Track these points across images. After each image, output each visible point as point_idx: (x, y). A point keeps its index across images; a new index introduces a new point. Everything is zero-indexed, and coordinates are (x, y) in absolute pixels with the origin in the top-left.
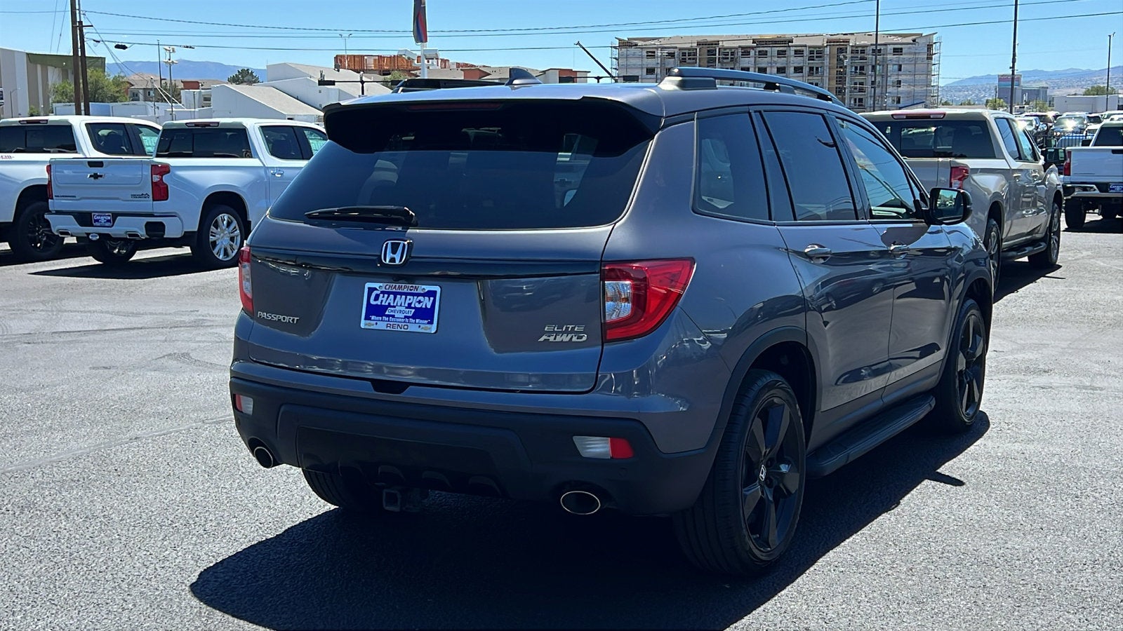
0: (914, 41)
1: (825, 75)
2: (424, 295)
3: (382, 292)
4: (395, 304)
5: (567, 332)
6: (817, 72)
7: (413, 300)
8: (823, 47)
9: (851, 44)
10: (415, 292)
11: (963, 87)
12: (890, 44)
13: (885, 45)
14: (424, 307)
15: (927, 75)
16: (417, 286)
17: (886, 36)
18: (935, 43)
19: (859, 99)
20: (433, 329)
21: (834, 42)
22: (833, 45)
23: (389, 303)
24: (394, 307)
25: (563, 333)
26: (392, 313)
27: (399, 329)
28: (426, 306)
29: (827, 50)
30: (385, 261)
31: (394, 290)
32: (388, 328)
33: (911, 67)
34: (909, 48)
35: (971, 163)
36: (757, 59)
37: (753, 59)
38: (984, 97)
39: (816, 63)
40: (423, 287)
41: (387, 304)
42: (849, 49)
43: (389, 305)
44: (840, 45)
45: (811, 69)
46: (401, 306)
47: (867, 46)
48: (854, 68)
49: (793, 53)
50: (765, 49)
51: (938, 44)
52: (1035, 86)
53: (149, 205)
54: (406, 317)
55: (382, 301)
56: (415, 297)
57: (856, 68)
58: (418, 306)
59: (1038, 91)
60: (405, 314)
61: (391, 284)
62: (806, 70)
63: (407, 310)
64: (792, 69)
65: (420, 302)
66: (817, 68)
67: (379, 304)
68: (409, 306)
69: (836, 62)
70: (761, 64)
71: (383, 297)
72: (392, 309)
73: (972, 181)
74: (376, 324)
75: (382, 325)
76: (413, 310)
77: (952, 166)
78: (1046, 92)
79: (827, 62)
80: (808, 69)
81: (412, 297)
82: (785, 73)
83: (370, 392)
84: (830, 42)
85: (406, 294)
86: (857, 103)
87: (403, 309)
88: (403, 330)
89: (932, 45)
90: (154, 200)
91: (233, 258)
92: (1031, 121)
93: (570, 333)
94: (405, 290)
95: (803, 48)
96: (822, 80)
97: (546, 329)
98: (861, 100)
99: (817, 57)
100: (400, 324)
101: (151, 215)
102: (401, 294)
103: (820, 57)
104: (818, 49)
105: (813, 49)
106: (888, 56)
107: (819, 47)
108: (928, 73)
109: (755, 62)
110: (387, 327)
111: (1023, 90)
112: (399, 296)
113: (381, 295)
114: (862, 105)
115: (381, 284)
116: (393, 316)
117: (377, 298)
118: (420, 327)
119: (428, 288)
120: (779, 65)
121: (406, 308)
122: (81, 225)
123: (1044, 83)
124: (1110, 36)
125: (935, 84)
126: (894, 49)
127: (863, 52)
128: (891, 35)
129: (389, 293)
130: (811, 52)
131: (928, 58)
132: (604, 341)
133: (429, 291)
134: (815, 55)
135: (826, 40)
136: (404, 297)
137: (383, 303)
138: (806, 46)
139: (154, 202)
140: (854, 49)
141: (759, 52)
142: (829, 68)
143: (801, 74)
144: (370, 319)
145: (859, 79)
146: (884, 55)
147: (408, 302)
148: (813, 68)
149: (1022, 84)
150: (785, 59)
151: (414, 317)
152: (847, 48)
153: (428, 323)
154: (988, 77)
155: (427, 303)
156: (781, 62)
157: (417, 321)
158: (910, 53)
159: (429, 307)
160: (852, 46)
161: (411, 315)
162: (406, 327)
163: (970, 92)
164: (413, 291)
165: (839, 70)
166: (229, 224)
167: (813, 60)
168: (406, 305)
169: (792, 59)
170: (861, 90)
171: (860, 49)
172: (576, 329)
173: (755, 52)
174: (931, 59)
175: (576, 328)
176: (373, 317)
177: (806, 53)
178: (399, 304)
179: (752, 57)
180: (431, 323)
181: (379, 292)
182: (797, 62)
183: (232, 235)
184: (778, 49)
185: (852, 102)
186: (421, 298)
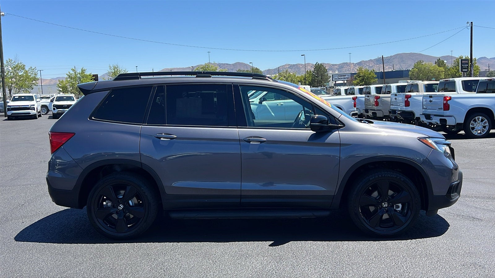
53: (442, 112)
90: (444, 110)
91: (483, 135)
101: (443, 116)
122: (426, 119)
139: (444, 111)
166: (482, 121)
183: (485, 125)
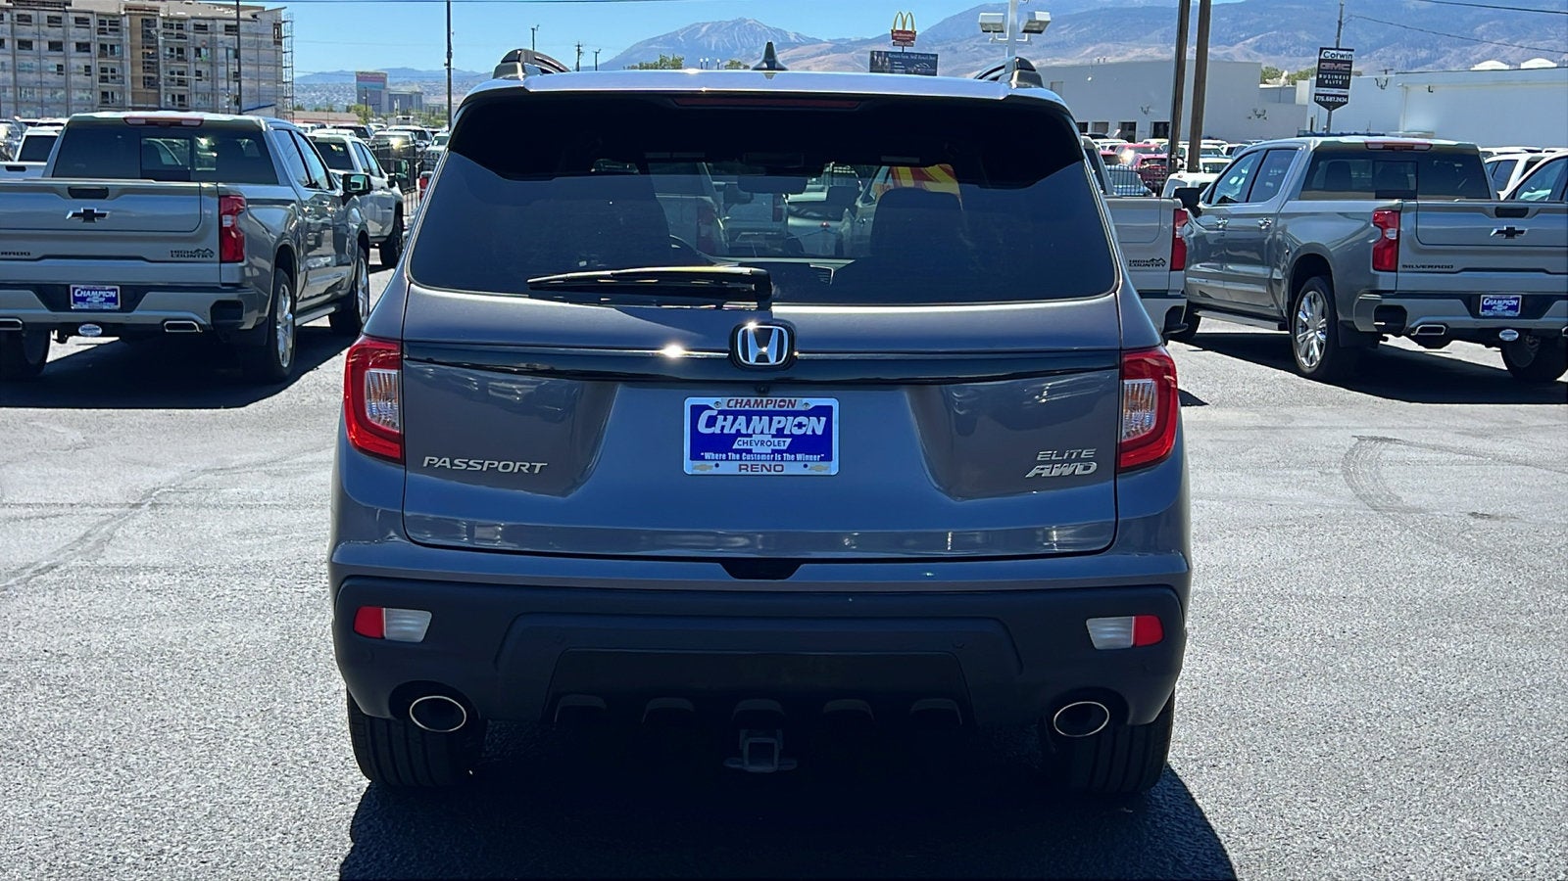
0: (254, 16)
1: (125, 57)
2: (807, 414)
3: (721, 412)
4: (750, 431)
5: (1069, 461)
6: (113, 53)
7: (789, 424)
8: (119, 15)
9: (161, 15)
10: (790, 408)
11: (308, 86)
12: (220, 19)
13: (213, 19)
14: (809, 433)
15: (276, 66)
16: (793, 399)
17: (212, 6)
18: (285, 22)
19: (179, 96)
20: (833, 468)
21: (136, 10)
22: (135, 14)
23: (738, 431)
24: (750, 436)
25: (1062, 462)
26: (745, 447)
27: (765, 472)
28: (813, 431)
29: (126, 21)
30: (747, 359)
31: (747, 407)
32: (743, 472)
33: (253, 54)
34: (248, 27)
35: (248, 190)
36: (16, 27)
37: (8, 27)
38: (338, 101)
39: (110, 38)
40: (805, 400)
41: (733, 431)
42: (159, 22)
43: (738, 433)
44: (145, 14)
45: (103, 47)
46: (762, 433)
47: (186, 19)
48: (168, 49)
49: (72, 22)
50: (28, 12)
51: (288, 24)
52: (405, 90)
54: (774, 452)
55: (723, 427)
56: (790, 418)
57: (172, 50)
58: (796, 431)
59: (411, 96)
60: (772, 447)
61: (740, 399)
62: (95, 48)
63: (776, 440)
64: (73, 46)
65: (800, 425)
66: (112, 47)
67: (718, 431)
68: (780, 433)
69: (141, 39)
70: (23, 35)
71: (725, 420)
72: (745, 439)
73: (249, 217)
74: (717, 465)
75: (729, 467)
76: (789, 440)
77: (220, 194)
78: (420, 97)
79: (126, 38)
80: (97, 47)
81: (783, 418)
82: (62, 50)
83: (724, 580)
84: (130, 9)
85: (771, 414)
86: (177, 102)
87: (767, 438)
88: (773, 473)
89: (280, 25)
92: (407, 137)
93: (1075, 461)
94: (770, 407)
95: (89, 16)
96: (122, 66)
97: (1039, 459)
98: (181, 98)
99: (110, 30)
100: (767, 464)
102: (761, 414)
103: (117, 30)
104: (111, 19)
105: (104, 18)
106: (218, 36)
107: (113, 16)
108: (278, 64)
109: (12, 31)
110: (740, 470)
111: (390, 95)
112: (755, 418)
113: (721, 418)
114: (183, 105)
115: (719, 399)
116: (749, 452)
117: (711, 422)
118: (806, 466)
119: (815, 402)
120: (53, 39)
121: (773, 436)
123: (416, 86)
124: (533, 29)
125: (288, 80)
126: (226, 26)
127: (180, 27)
128: (220, 6)
129: (736, 414)
130: (102, 23)
131: (276, 43)
132: (1118, 471)
133: (817, 408)
134: (107, 27)
135: (123, 6)
136: (766, 419)
137: (726, 431)
138: (92, 12)
140: (167, 21)
141: (18, 16)
142: (131, 48)
143: (87, 54)
144: (703, 458)
145: (178, 66)
146: (212, 33)
147: (775, 426)
148: (106, 46)
149: (388, 86)
150: (60, 29)
151: (791, 450)
152: (155, 20)
153: (822, 459)
154: (342, 74)
155: (816, 426)
156: (55, 34)
157: (799, 456)
158: (251, 34)
159: (819, 432)
160: (163, 18)
161: (785, 448)
162: (778, 468)
163: (319, 94)
164: (785, 408)
165: (146, 51)
167: (105, 34)
168: (773, 431)
169: (72, 30)
170: (181, 83)
171: (175, 22)
172: (1082, 456)
173: (12, 16)
174: (281, 43)
175: (1084, 453)
176: (707, 455)
177: (94, 22)
178: (758, 431)
179: (7, 23)
180: (828, 458)
181: (715, 413)
182: (81, 34)
184: (47, 13)
185: (169, 100)
186: (803, 419)
